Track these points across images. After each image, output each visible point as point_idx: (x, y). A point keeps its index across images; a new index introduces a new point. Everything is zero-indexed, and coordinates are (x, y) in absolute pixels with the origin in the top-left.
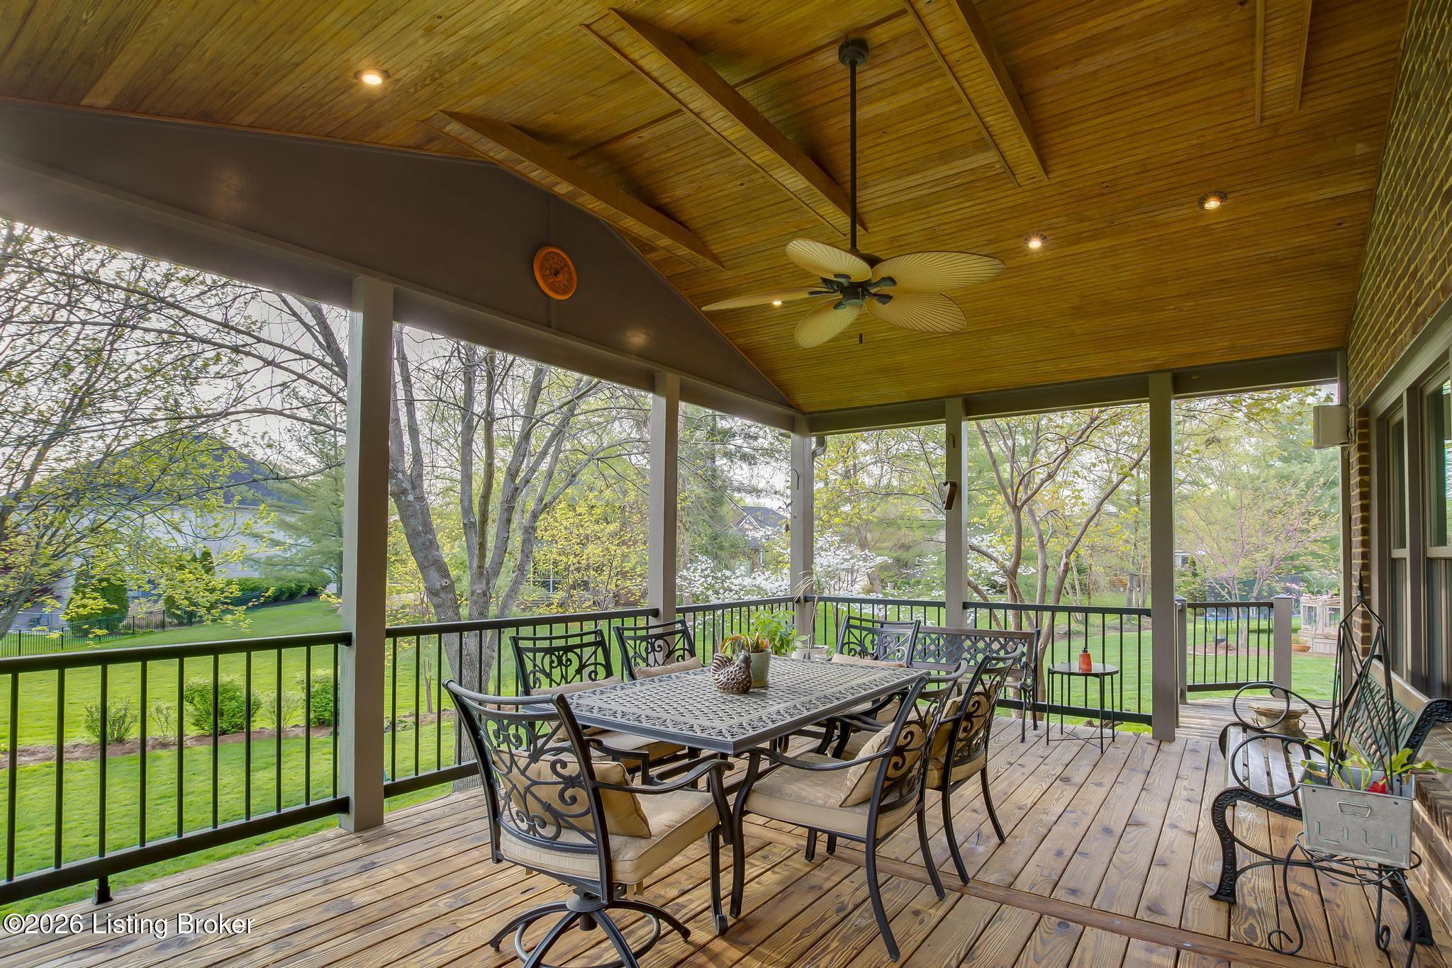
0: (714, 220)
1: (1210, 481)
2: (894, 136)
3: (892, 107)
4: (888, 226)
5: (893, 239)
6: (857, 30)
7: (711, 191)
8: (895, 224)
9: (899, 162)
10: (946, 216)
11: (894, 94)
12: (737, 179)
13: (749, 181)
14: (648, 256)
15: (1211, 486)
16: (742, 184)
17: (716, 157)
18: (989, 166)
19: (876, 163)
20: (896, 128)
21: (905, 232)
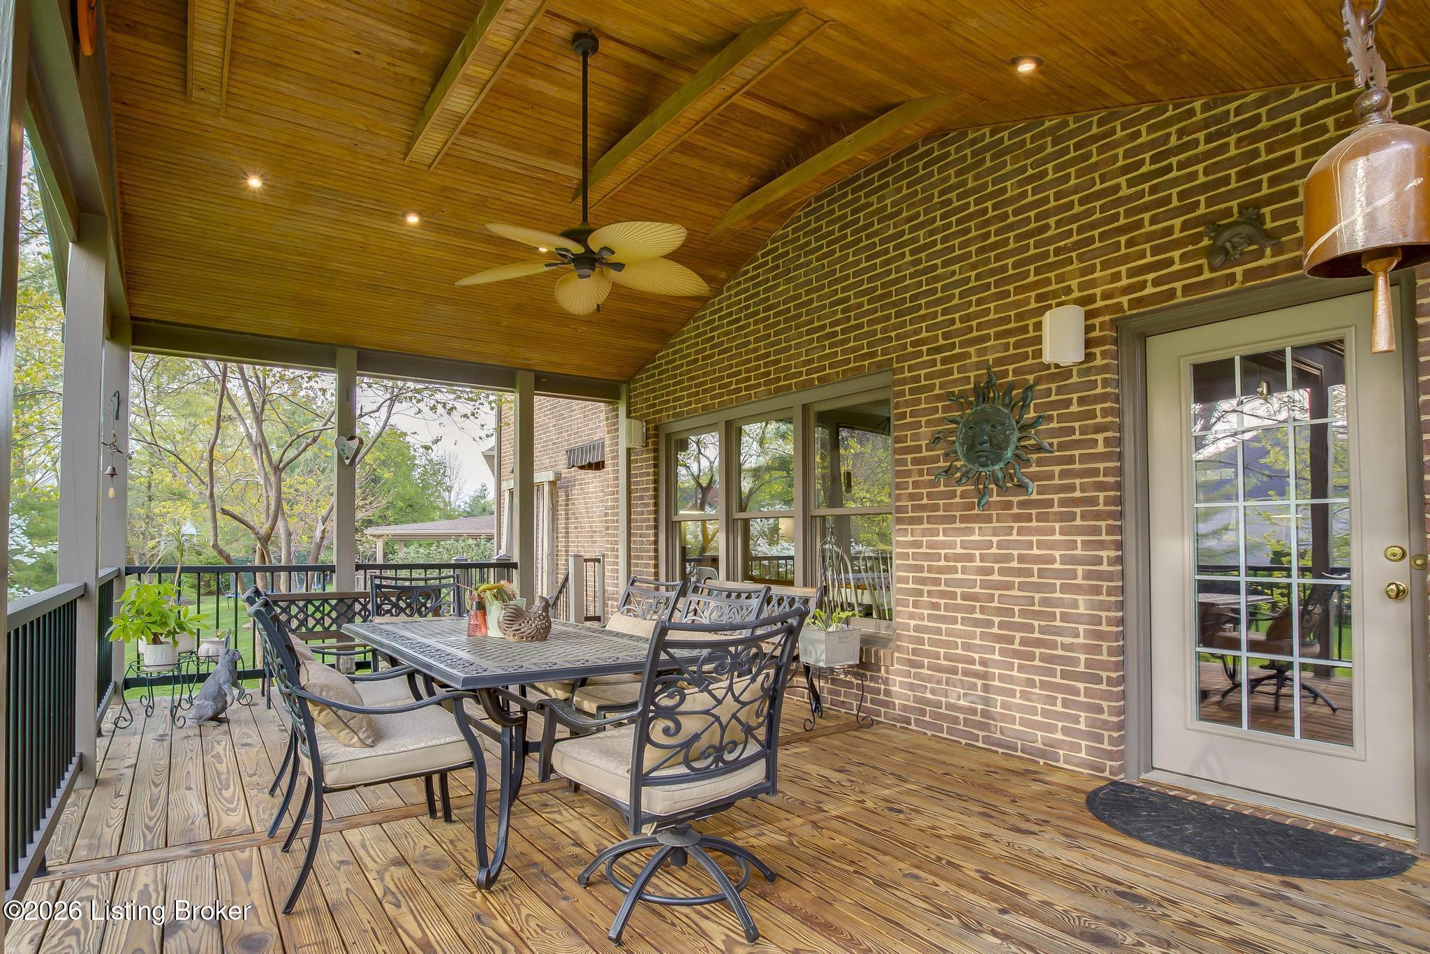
0: (276, 61)
2: (537, 116)
3: (558, 96)
4: (456, 176)
5: (445, 188)
6: (596, 29)
7: (311, 33)
8: (463, 178)
9: (518, 135)
10: (508, 195)
11: (569, 88)
12: (360, 44)
13: (369, 56)
14: (110, 33)
16: (357, 53)
17: (363, 11)
18: (569, 178)
19: (503, 124)
20: (542, 110)
21: (463, 188)
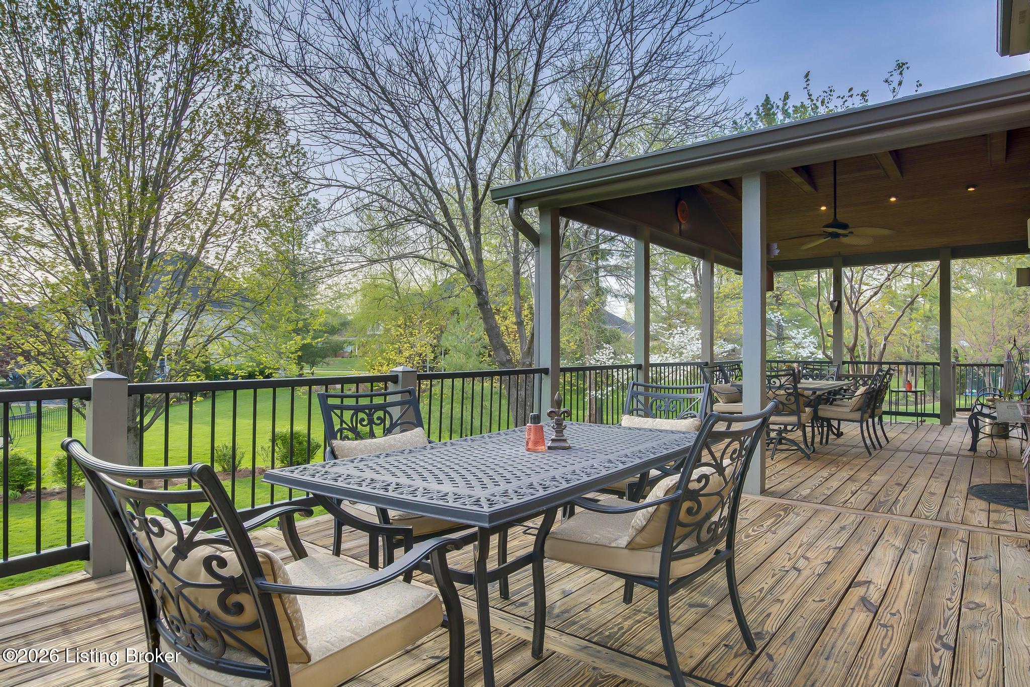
1: (970, 285)
15: (972, 290)
